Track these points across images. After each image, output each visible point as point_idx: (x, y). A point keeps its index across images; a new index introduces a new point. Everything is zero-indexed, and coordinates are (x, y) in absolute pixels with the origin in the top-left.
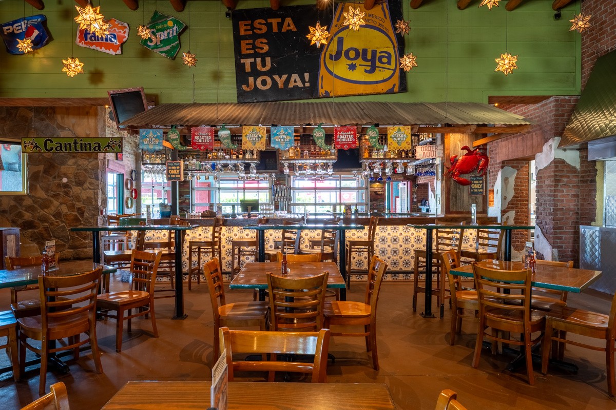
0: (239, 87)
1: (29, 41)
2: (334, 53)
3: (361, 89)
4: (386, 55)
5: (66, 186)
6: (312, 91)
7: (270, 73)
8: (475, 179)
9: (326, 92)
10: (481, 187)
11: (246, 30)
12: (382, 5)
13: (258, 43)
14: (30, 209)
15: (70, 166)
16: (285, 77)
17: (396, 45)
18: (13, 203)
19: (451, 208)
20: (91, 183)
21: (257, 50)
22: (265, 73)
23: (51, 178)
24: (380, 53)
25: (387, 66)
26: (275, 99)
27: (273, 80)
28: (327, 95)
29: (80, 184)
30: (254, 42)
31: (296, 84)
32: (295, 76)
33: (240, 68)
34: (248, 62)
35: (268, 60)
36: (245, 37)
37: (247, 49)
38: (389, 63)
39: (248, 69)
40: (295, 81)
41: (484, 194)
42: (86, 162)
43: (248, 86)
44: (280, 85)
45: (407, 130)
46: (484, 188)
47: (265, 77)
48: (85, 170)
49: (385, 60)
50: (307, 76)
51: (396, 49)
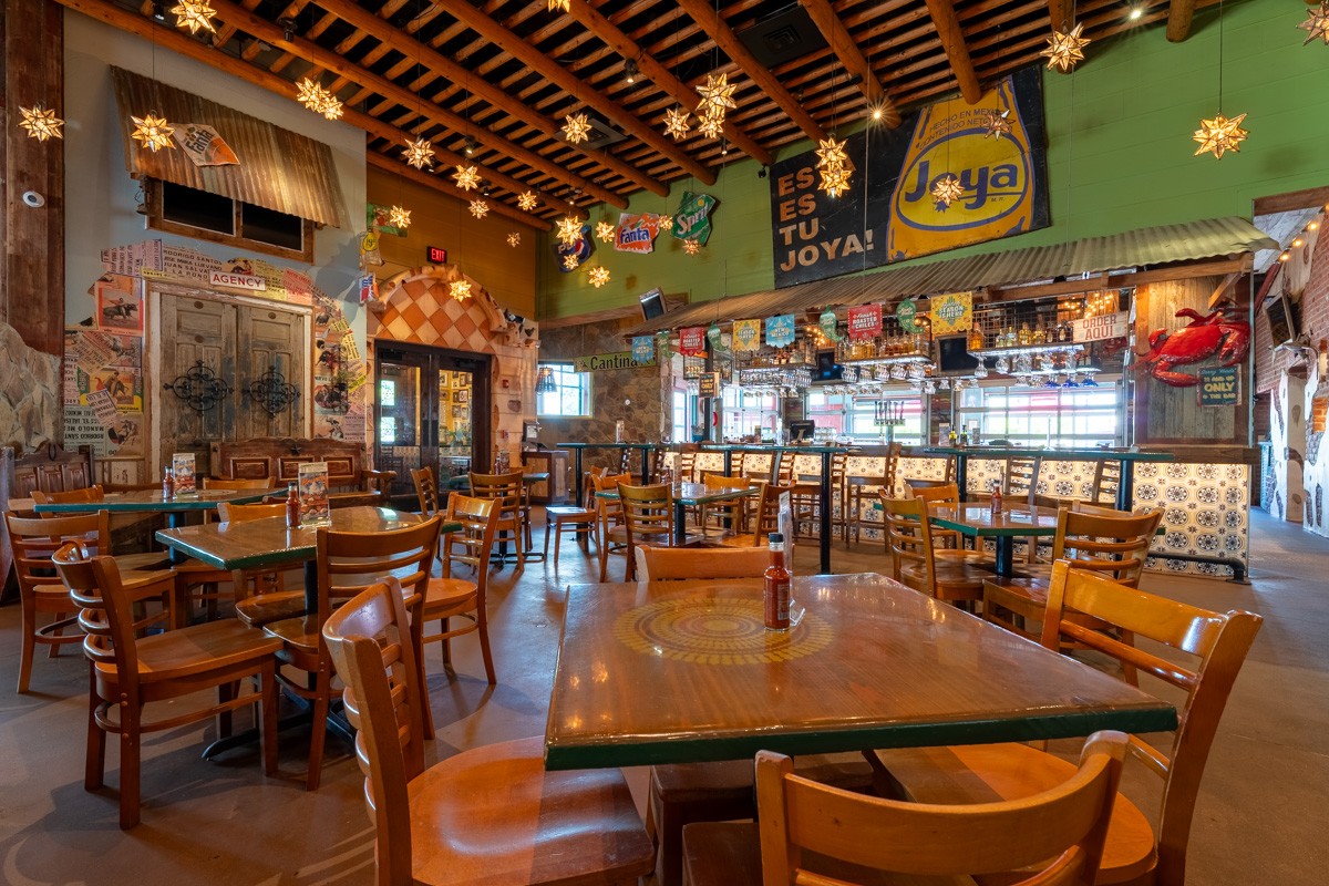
0: (777, 267)
1: (574, 256)
2: (912, 190)
3: (959, 237)
4: (1007, 171)
5: (628, 409)
6: (878, 255)
7: (816, 241)
8: (1214, 373)
9: (899, 253)
10: (1230, 389)
11: (786, 188)
12: (1002, 88)
13: (802, 203)
14: (595, 434)
15: (632, 387)
16: (837, 241)
17: (1027, 148)
18: (580, 428)
19: (1149, 431)
20: (653, 406)
21: (800, 212)
22: (810, 242)
23: (614, 401)
24: (995, 170)
25: (1008, 189)
26: (824, 275)
27: (822, 251)
28: (901, 259)
29: (642, 406)
30: (797, 202)
31: (853, 249)
32: (852, 238)
33: (778, 240)
34: (787, 231)
35: (815, 222)
36: (786, 198)
37: (788, 214)
38: (1013, 183)
39: (788, 241)
40: (852, 246)
41: (1240, 403)
42: (648, 381)
43: (788, 265)
44: (831, 255)
45: (965, 299)
46: (1240, 391)
47: (809, 248)
48: (648, 390)
49: (1004, 180)
50: (869, 234)
51: (1027, 155)
